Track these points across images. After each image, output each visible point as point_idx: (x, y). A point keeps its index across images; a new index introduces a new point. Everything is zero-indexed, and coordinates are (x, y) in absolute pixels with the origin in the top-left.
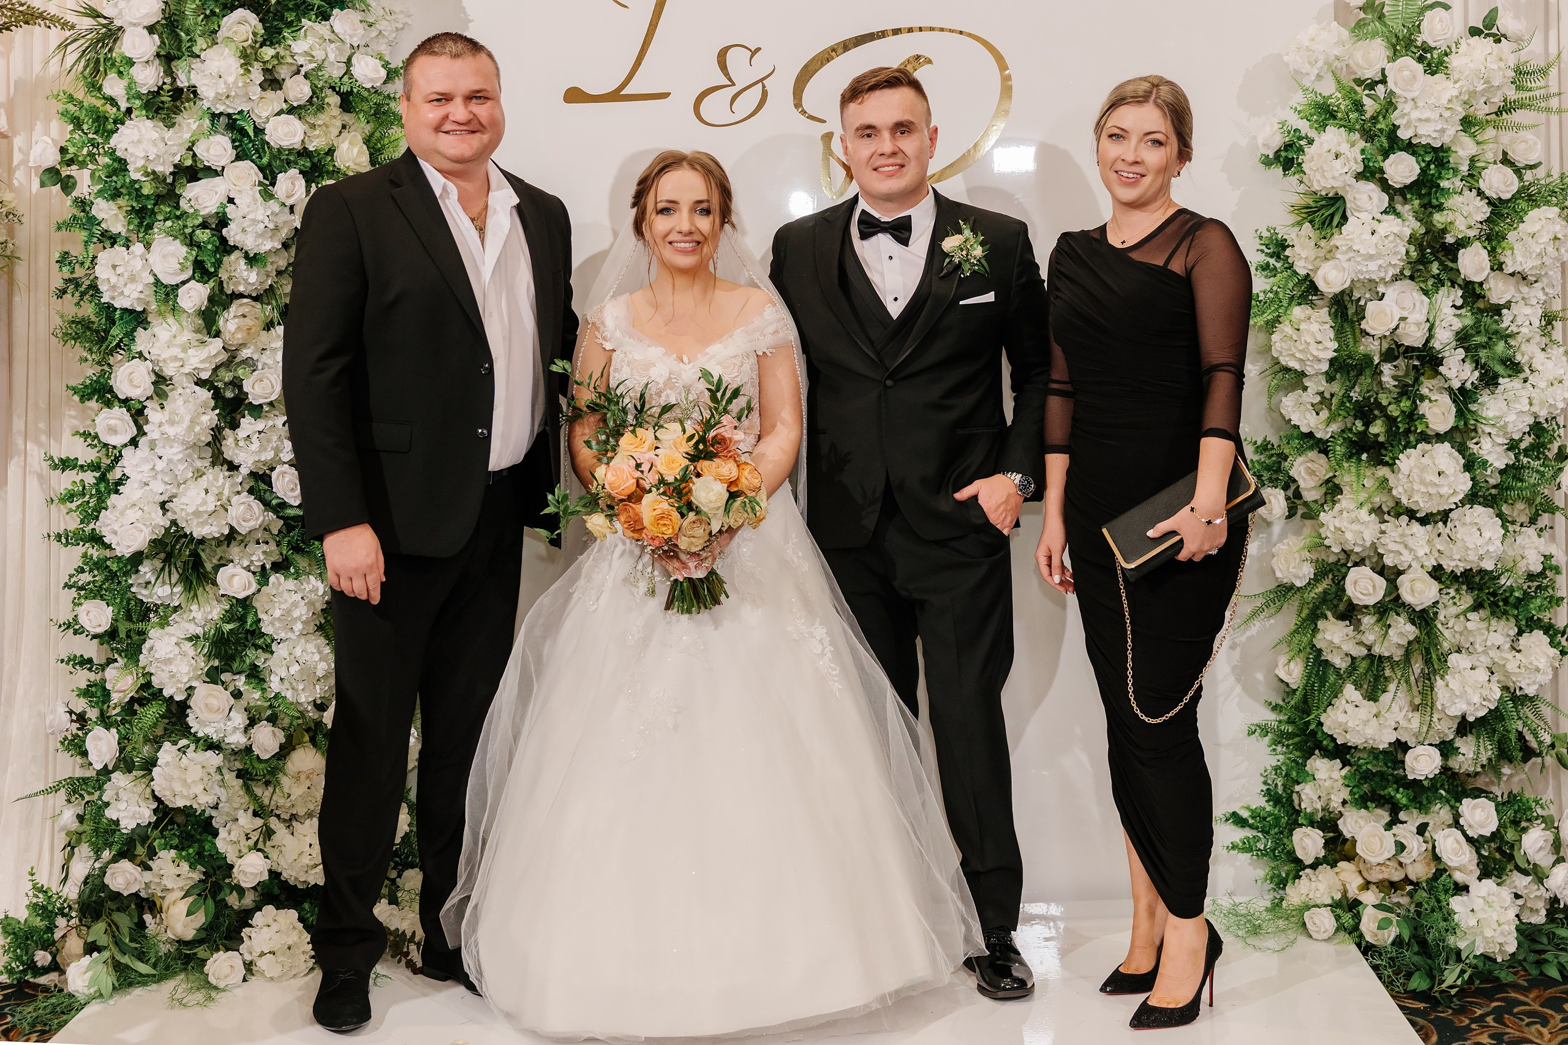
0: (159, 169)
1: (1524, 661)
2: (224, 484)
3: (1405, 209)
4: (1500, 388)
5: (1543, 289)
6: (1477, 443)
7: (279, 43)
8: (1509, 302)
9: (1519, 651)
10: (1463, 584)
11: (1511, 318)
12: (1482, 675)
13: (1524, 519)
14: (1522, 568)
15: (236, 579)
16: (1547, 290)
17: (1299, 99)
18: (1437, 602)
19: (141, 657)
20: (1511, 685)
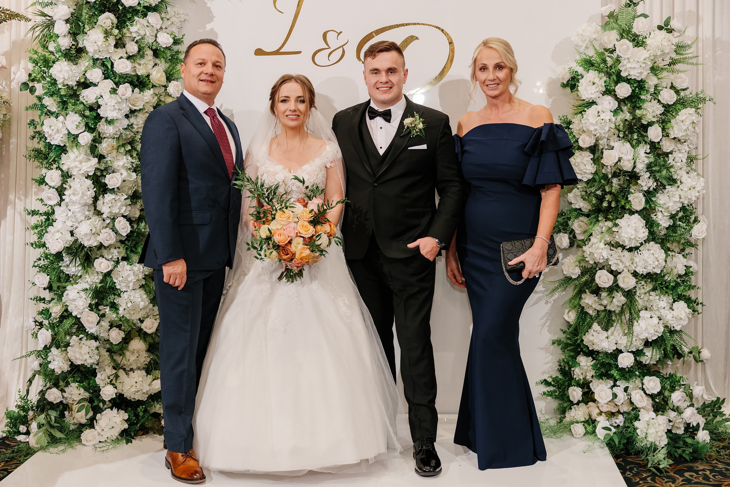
0: (70, 83)
1: (675, 314)
2: (98, 223)
3: (625, 108)
4: (667, 190)
5: (688, 145)
6: (655, 215)
7: (124, 27)
8: (672, 151)
9: (673, 310)
10: (648, 279)
11: (673, 159)
12: (655, 320)
13: (677, 250)
14: (675, 272)
15: (102, 264)
16: (690, 146)
17: (578, 58)
18: (636, 287)
19: (63, 298)
20: (669, 325)
